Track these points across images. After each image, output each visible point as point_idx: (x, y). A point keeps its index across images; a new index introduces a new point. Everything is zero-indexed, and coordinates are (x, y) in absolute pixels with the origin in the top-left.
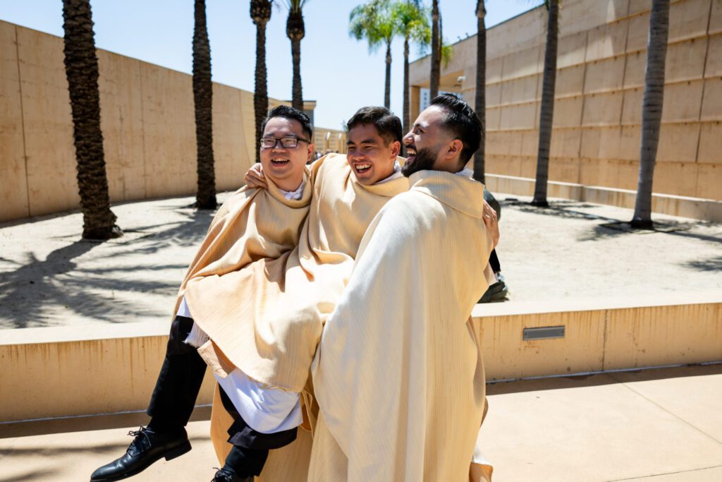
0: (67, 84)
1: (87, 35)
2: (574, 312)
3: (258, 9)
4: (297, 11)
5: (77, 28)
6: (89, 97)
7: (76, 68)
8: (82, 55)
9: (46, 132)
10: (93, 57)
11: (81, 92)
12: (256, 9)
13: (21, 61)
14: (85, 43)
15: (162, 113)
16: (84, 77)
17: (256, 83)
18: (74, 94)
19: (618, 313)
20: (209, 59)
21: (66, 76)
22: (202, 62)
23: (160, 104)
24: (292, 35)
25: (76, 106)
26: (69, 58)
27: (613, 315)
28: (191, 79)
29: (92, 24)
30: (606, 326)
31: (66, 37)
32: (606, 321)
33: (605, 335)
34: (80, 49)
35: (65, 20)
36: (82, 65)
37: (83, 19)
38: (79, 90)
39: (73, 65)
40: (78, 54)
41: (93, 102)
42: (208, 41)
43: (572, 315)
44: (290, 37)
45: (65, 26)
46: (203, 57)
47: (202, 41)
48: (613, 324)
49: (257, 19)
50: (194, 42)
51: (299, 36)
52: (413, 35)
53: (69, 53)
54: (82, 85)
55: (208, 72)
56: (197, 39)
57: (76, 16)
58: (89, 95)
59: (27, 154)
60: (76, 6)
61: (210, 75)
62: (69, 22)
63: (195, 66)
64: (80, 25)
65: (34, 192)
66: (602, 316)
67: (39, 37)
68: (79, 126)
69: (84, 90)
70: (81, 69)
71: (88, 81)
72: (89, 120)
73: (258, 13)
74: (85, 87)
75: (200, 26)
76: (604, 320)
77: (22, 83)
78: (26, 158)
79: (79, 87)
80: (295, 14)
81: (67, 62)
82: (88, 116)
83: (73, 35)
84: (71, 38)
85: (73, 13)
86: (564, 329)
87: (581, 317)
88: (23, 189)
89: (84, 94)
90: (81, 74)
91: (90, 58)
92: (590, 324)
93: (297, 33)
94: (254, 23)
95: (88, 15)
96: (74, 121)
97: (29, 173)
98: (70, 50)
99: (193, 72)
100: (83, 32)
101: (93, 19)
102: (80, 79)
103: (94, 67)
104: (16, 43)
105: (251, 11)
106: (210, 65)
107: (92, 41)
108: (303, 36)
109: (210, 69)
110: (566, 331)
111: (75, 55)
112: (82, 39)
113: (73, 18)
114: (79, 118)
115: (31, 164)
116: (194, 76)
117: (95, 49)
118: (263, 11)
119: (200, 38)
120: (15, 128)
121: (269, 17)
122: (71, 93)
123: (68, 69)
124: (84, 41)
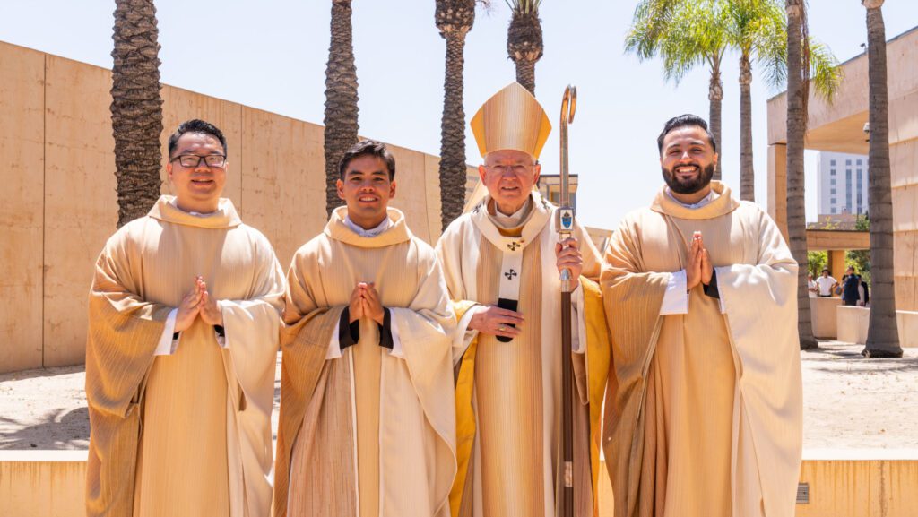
0: (112, 144)
1: (148, 66)
2: (824, 462)
3: (450, 11)
4: (527, 10)
5: (134, 55)
6: (145, 163)
7: (129, 118)
8: (138, 97)
9: (80, 226)
10: (155, 99)
11: (134, 154)
12: (446, 12)
13: (49, 110)
14: (144, 78)
15: (277, 196)
16: (139, 132)
17: (443, 141)
18: (122, 159)
19: (904, 469)
20: (355, 99)
21: (112, 131)
22: (342, 104)
23: (273, 181)
24: (518, 54)
25: (125, 177)
26: (119, 102)
27: (895, 470)
28: (322, 133)
29: (157, 48)
30: (882, 489)
31: (116, 70)
32: (882, 479)
33: (882, 503)
34: (137, 87)
35: (117, 43)
36: (138, 111)
37: (143, 41)
38: (131, 151)
39: (123, 112)
40: (132, 96)
41: (150, 172)
42: (353, 69)
43: (820, 468)
44: (514, 58)
45: (115, 53)
46: (343, 95)
47: (343, 70)
48: (895, 486)
49: (448, 28)
50: (330, 72)
51: (531, 56)
52: (758, 46)
53: (119, 94)
54: (135, 144)
55: (352, 121)
56: (334, 66)
57: (133, 36)
58: (144, 160)
59: (47, 263)
60: (134, 22)
61: (356, 126)
62: (122, 46)
63: (330, 110)
64: (138, 50)
65: (53, 327)
66: (875, 472)
67: (79, 69)
68: (126, 210)
69: (137, 151)
70: (135, 118)
71: (146, 137)
72: (143, 199)
73: (449, 17)
74: (140, 148)
75: (340, 44)
76: (879, 479)
77: (47, 145)
78: (44, 268)
79: (131, 147)
80: (525, 15)
81: (116, 108)
82: (141, 193)
83: (126, 66)
84: (123, 70)
85: (129, 33)
86: (808, 488)
87: (836, 471)
88: (36, 321)
89: (138, 159)
90: (136, 126)
91: (150, 101)
92: (854, 483)
93: (529, 50)
94: (442, 35)
95: (150, 35)
96: (119, 202)
97: (47, 293)
98: (120, 90)
99: (325, 121)
100: (143, 61)
101: (160, 40)
102: (133, 134)
103: (155, 116)
104: (44, 83)
105: (437, 15)
106: (356, 109)
107: (155, 74)
108: (540, 55)
109: (355, 117)
110: (811, 492)
111: (127, 97)
112: (140, 72)
113: (128, 40)
114: (127, 197)
115: (52, 278)
116: (328, 128)
117: (159, 87)
118: (458, 15)
119: (338, 63)
120: (31, 219)
121: (470, 23)
122: (118, 156)
123: (115, 119)
124: (142, 75)
